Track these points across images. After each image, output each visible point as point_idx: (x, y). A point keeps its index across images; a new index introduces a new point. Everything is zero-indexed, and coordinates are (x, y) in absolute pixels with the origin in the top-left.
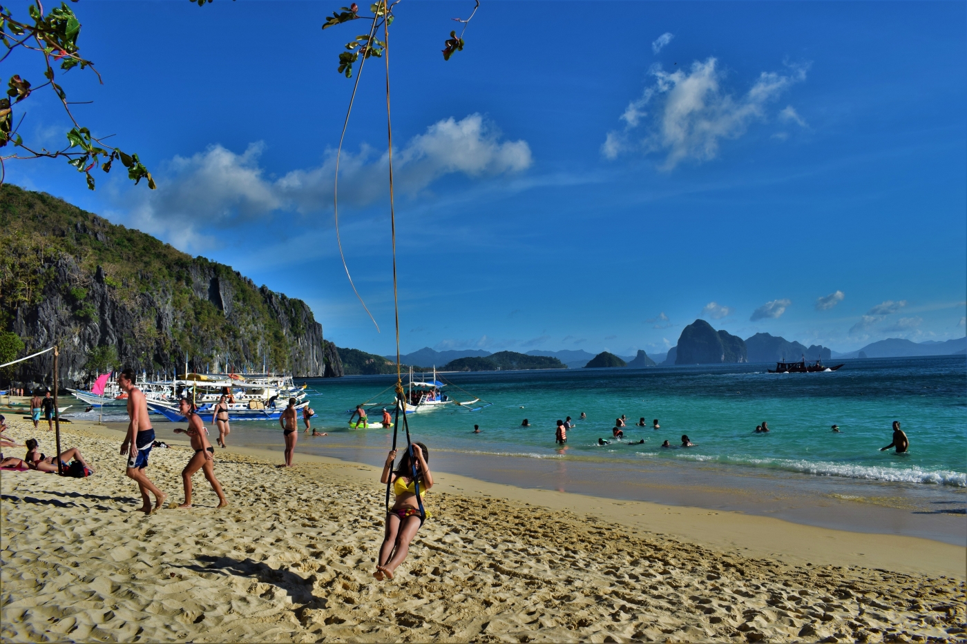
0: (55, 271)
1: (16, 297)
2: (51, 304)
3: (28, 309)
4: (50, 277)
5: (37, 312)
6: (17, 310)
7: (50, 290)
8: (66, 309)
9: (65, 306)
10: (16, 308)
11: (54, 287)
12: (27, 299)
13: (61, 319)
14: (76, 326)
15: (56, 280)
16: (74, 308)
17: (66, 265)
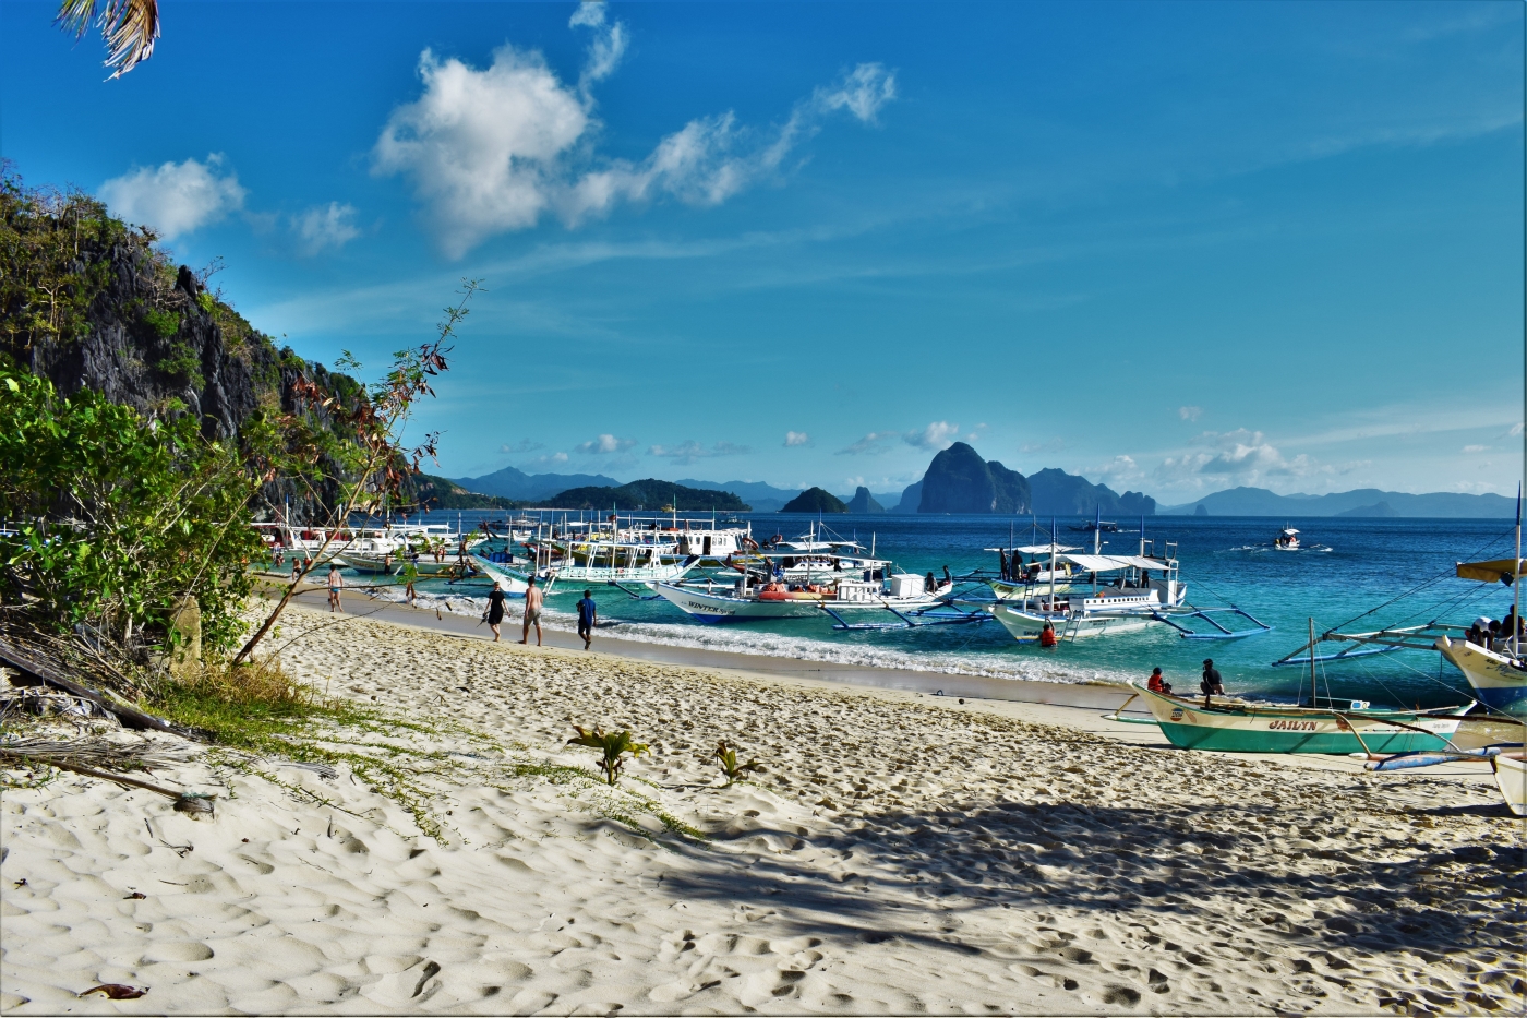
0: (109, 270)
1: (30, 321)
2: (105, 342)
3: (55, 351)
4: (96, 282)
5: (82, 359)
6: (31, 352)
7: (100, 313)
8: (135, 356)
9: (133, 350)
10: (28, 346)
11: (109, 307)
12: (50, 326)
13: (128, 378)
14: (156, 394)
15: (113, 291)
16: (152, 356)
17: (130, 258)
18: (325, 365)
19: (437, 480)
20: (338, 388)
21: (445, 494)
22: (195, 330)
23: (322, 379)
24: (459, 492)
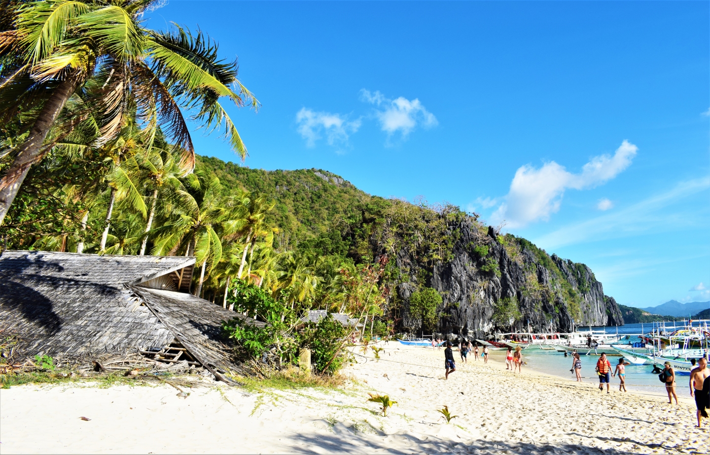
0: (460, 232)
1: (431, 256)
2: (460, 261)
3: (442, 267)
4: (455, 238)
5: (450, 268)
6: (433, 268)
7: (457, 249)
8: (472, 265)
9: (471, 263)
10: (432, 266)
11: (460, 247)
12: (439, 257)
13: (470, 275)
14: (482, 280)
15: (462, 240)
16: (479, 265)
17: (467, 226)
18: (571, 260)
19: (634, 309)
20: (579, 270)
21: (639, 316)
22: (495, 252)
23: (571, 267)
24: (646, 314)
